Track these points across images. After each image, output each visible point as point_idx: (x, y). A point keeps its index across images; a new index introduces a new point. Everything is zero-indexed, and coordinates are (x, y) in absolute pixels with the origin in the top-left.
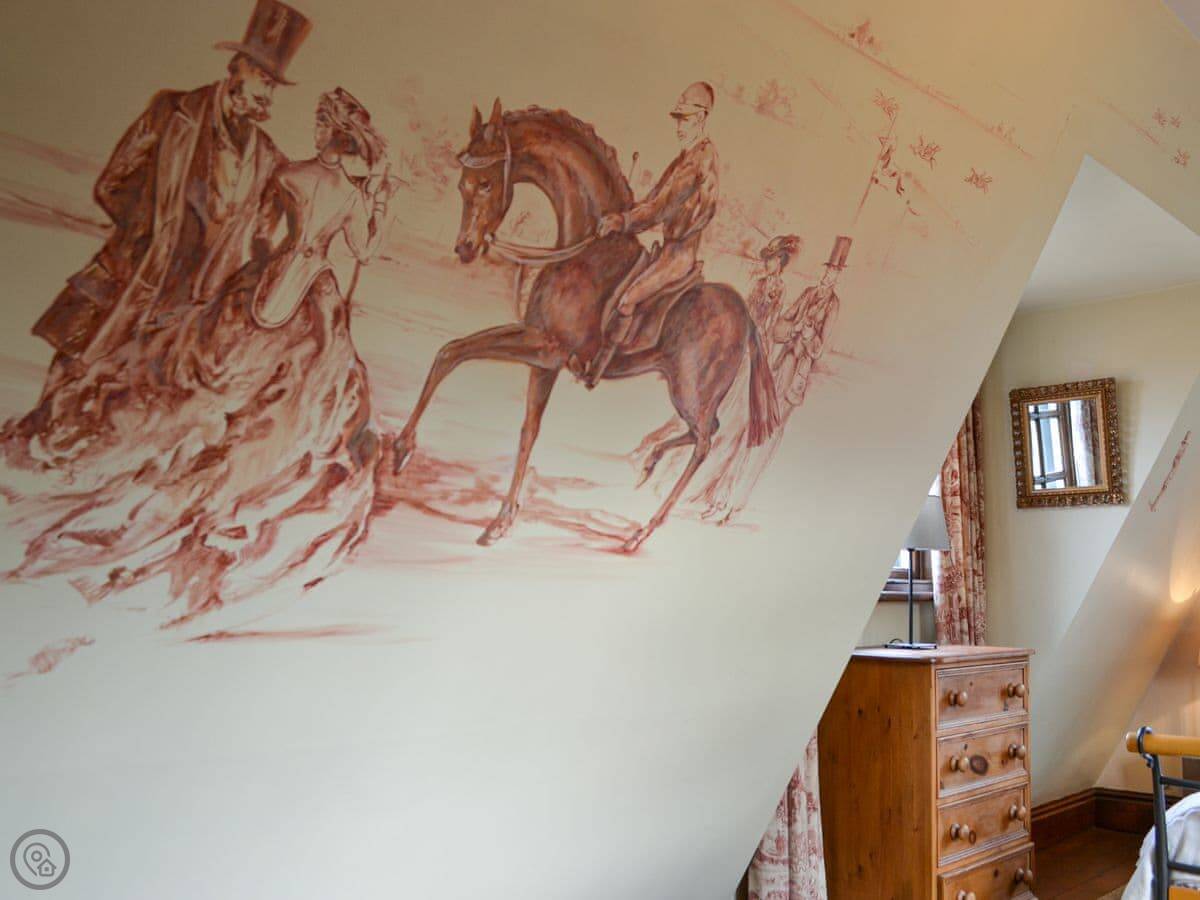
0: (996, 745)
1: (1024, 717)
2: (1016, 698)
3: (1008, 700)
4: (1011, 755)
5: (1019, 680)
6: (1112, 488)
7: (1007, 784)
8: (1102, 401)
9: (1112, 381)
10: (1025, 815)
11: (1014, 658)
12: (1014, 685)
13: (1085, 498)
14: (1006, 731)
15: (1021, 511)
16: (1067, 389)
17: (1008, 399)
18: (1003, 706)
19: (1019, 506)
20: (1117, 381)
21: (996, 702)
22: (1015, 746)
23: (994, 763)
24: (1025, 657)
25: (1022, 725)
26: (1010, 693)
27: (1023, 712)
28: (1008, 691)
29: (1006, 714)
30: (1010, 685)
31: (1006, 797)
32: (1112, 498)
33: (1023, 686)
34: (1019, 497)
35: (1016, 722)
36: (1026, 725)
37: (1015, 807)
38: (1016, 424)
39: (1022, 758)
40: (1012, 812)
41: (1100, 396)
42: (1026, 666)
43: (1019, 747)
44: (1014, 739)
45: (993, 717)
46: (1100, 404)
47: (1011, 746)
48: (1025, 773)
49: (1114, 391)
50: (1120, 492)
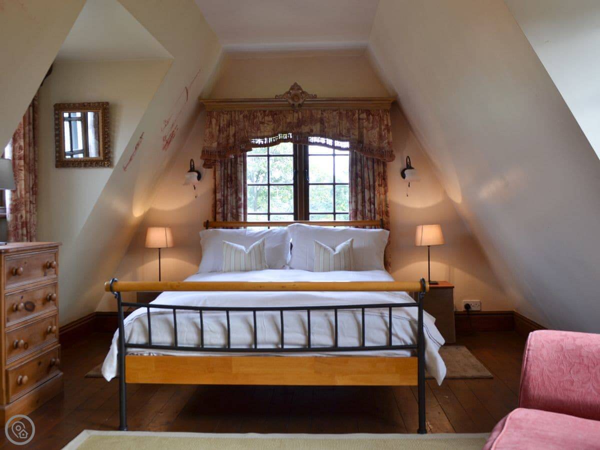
0: (40, 294)
1: (56, 278)
2: (51, 269)
3: (47, 270)
4: (48, 300)
5: (53, 260)
6: (105, 159)
7: (45, 315)
8: (102, 113)
9: (107, 103)
10: (55, 331)
11: (50, 247)
12: (50, 262)
13: (91, 163)
14: (45, 287)
15: (57, 169)
16: (84, 106)
17: (53, 109)
18: (43, 273)
19: (57, 166)
20: (110, 104)
21: (39, 272)
22: (50, 295)
23: (38, 305)
24: (57, 247)
25: (54, 283)
26: (48, 267)
27: (54, 276)
28: (47, 265)
29: (46, 278)
30: (48, 262)
31: (45, 322)
32: (104, 164)
33: (55, 263)
34: (57, 161)
35: (50, 282)
36: (56, 283)
37: (50, 327)
38: (57, 122)
39: (54, 300)
40: (49, 329)
41: (101, 111)
42: (57, 252)
43: (52, 295)
44: (50, 291)
45: (38, 280)
46: (101, 115)
47: (48, 295)
48: (55, 308)
49: (108, 109)
50: (109, 161)
